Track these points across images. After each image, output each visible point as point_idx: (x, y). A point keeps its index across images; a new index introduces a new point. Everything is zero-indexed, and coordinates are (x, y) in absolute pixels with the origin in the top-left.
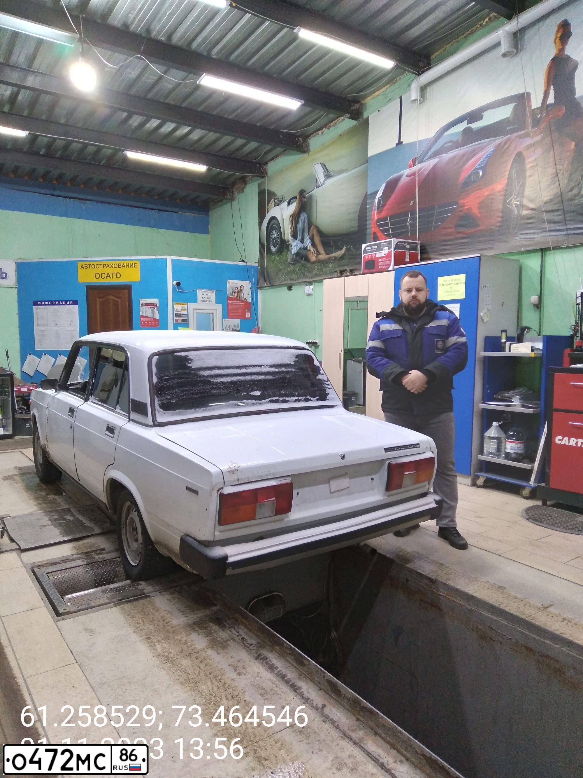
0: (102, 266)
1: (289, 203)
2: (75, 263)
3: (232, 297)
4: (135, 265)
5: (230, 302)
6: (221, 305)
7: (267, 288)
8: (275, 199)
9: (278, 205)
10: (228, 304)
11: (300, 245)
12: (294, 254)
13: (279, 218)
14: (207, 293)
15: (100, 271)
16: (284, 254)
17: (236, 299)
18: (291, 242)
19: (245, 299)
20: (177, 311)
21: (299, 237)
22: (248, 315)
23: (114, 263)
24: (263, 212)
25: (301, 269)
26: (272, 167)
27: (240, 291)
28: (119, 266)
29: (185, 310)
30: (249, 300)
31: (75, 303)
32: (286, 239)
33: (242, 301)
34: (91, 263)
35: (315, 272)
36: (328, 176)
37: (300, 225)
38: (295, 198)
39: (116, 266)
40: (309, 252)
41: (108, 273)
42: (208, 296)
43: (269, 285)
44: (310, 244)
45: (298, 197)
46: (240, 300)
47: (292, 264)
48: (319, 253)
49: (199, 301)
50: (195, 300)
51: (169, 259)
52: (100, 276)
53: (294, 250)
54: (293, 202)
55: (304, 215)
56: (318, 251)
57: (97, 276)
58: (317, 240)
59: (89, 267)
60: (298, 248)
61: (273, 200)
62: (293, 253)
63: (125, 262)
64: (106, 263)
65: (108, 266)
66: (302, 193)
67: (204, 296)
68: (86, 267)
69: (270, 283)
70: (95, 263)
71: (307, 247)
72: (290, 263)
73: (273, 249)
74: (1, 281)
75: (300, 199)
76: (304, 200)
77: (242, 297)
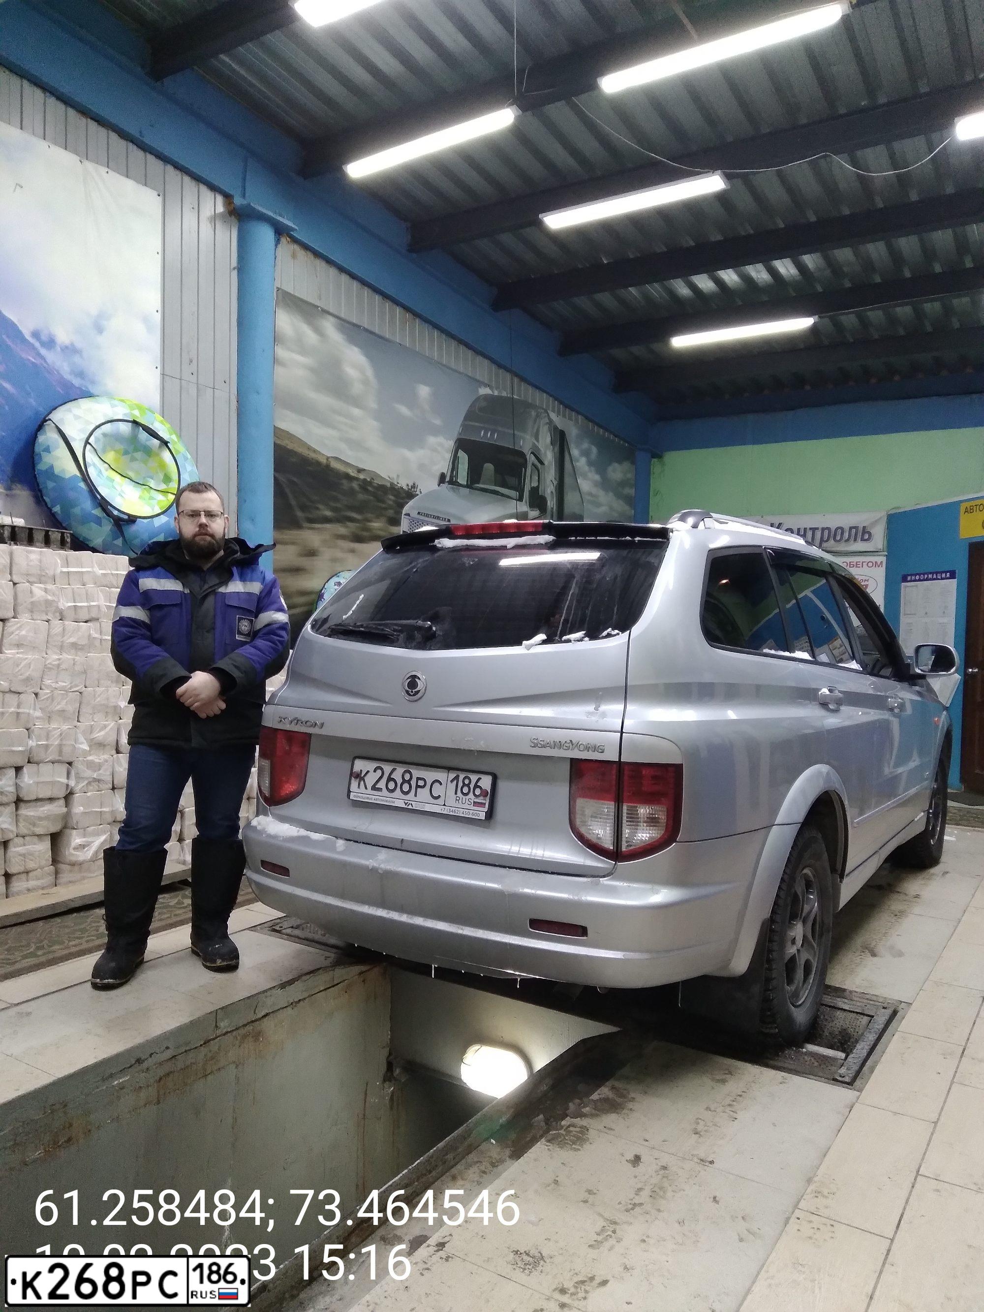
2: (955, 506)
31: (951, 576)
34: (979, 502)
59: (975, 511)
74: (860, 546)
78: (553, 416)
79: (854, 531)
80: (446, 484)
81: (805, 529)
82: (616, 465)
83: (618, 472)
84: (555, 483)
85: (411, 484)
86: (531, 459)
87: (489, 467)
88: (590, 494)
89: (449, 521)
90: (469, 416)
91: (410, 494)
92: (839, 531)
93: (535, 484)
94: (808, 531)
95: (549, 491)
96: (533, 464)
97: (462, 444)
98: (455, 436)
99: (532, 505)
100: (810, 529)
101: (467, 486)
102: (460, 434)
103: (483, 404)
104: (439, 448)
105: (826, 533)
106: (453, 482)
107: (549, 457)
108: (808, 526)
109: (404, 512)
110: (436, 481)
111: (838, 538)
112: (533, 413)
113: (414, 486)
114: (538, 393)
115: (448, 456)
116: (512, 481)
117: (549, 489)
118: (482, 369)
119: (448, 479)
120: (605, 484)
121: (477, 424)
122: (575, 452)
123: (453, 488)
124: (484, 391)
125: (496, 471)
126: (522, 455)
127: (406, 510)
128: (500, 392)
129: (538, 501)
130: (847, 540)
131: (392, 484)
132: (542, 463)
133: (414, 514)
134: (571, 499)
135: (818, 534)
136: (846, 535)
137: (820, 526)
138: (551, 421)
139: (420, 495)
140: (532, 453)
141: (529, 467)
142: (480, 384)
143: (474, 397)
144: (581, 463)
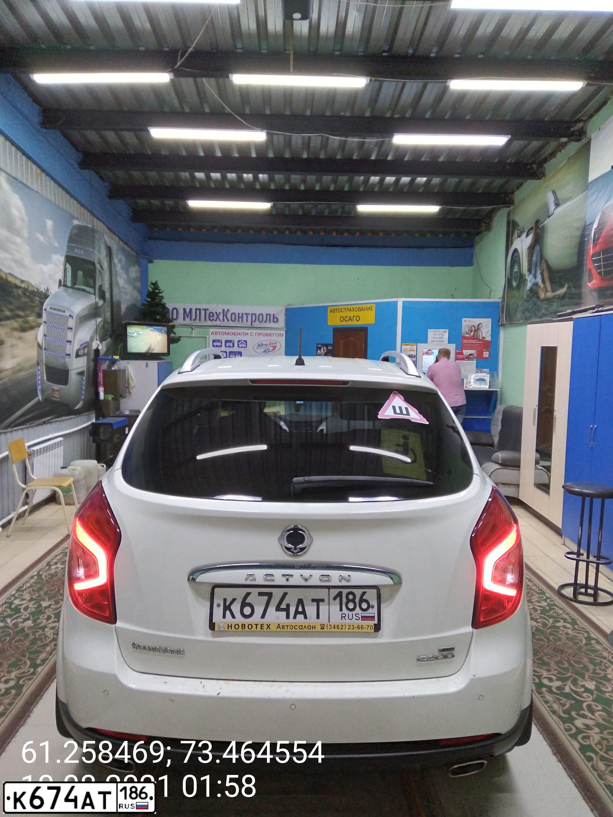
0: (346, 309)
1: (527, 236)
2: (325, 308)
3: (467, 336)
4: (370, 309)
6: (454, 345)
7: (508, 326)
8: (518, 230)
9: (519, 237)
10: (463, 344)
11: (533, 281)
12: (528, 290)
13: (520, 250)
14: (439, 333)
15: (344, 314)
16: (522, 289)
17: (473, 338)
18: (527, 277)
19: (484, 338)
21: (533, 272)
22: (486, 354)
23: (356, 306)
24: (509, 243)
25: (532, 308)
26: (518, 196)
27: (478, 329)
28: (360, 309)
29: (413, 351)
30: (489, 338)
32: (524, 272)
33: (479, 340)
34: (338, 307)
35: (543, 311)
36: (557, 205)
37: (534, 258)
38: (532, 229)
39: (356, 310)
40: (539, 289)
41: (350, 317)
42: (440, 336)
43: (509, 323)
44: (541, 280)
45: (534, 228)
47: (527, 301)
48: (547, 291)
49: (429, 340)
50: (425, 340)
51: (400, 302)
52: (344, 319)
53: (529, 285)
54: (531, 234)
55: (537, 248)
56: (546, 288)
57: (342, 319)
58: (546, 275)
59: (336, 311)
60: (532, 284)
61: (516, 231)
62: (528, 288)
63: (364, 306)
64: (349, 307)
65: (350, 310)
66: (537, 222)
67: (437, 336)
68: (332, 311)
69: (510, 321)
70: (341, 307)
71: (538, 283)
72: (525, 300)
73: (514, 284)
74: (273, 325)
75: (536, 229)
76: (538, 231)
77: (480, 336)
78: (106, 237)
79: (268, 316)
80: (62, 287)
81: (242, 314)
82: (132, 267)
83: (134, 272)
84: (109, 281)
85: (46, 288)
86: (98, 266)
87: (80, 273)
88: (124, 288)
89: (64, 312)
90: (71, 240)
91: (46, 297)
92: (261, 316)
93: (100, 284)
94: (244, 314)
96: (100, 271)
97: (69, 259)
98: (64, 254)
99: (99, 298)
101: (72, 287)
102: (67, 252)
103: (76, 231)
104: (58, 263)
105: (254, 316)
106: (65, 286)
107: (105, 265)
108: (244, 312)
109: (43, 309)
110: (57, 285)
111: (261, 320)
112: (98, 236)
113: (48, 290)
114: (99, 222)
115: (62, 267)
116: (91, 282)
117: (106, 287)
118: (72, 206)
119: (62, 284)
120: (130, 281)
121: (73, 245)
122: (116, 261)
123: (65, 289)
124: (76, 222)
125: (85, 276)
126: (93, 264)
127: (45, 306)
128: (83, 223)
129: (102, 296)
130: (266, 322)
131: (37, 289)
132: (102, 269)
133: (48, 309)
134: (115, 291)
135: (250, 317)
136: (265, 319)
137: (251, 312)
138: (105, 241)
139: (51, 295)
140: (99, 263)
141: (97, 272)
142: (73, 217)
143: (71, 227)
144: (118, 267)
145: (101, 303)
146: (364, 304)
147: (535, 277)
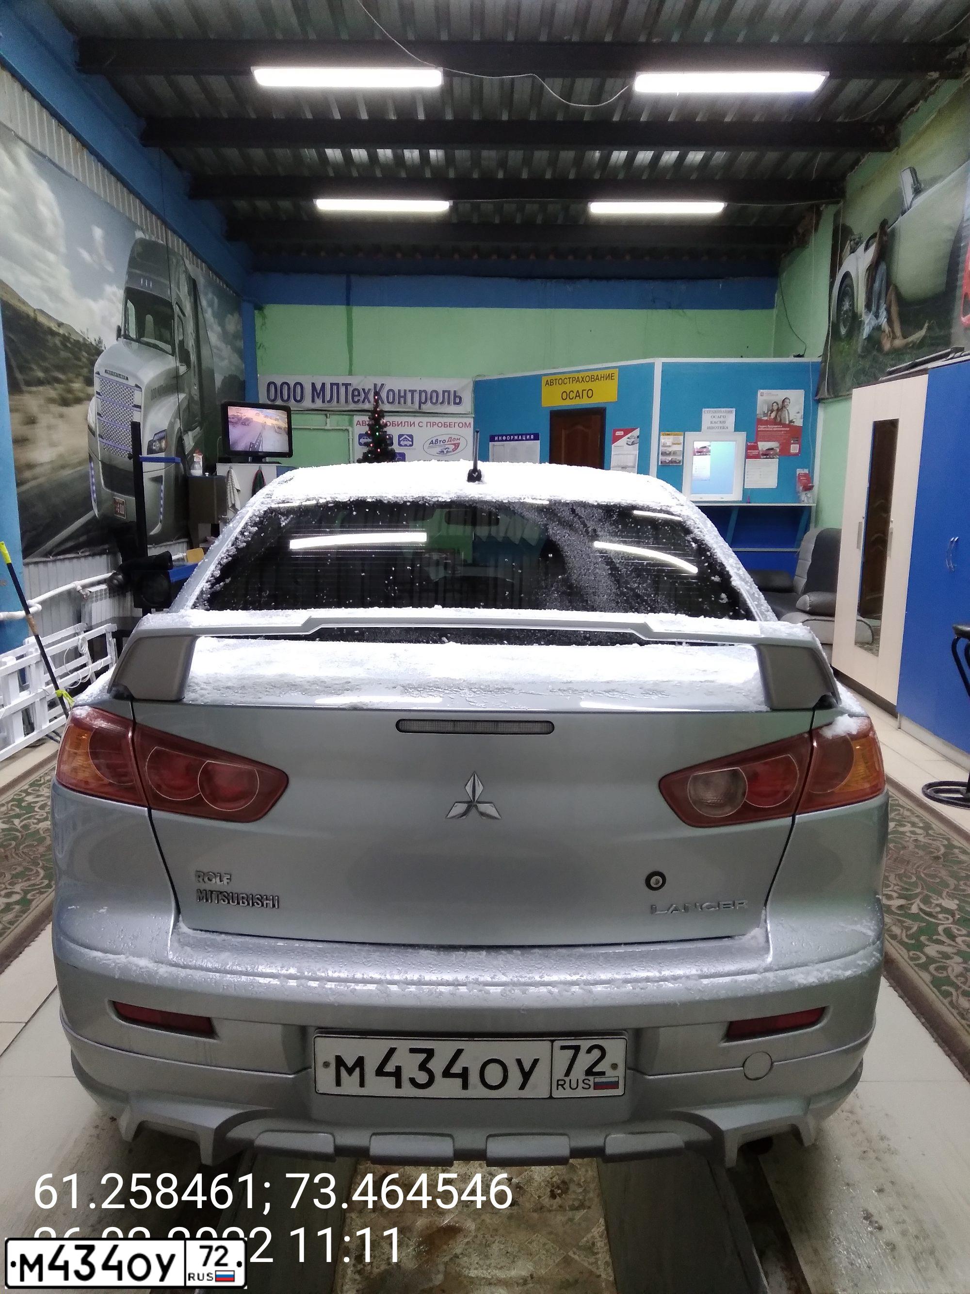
0: (571, 380)
2: (540, 376)
3: (766, 418)
4: (610, 377)
5: (762, 428)
6: (744, 434)
7: (830, 400)
8: (851, 241)
9: (853, 252)
10: (757, 432)
11: (874, 322)
12: (865, 339)
13: (853, 275)
14: (720, 415)
15: (568, 387)
16: (855, 339)
17: (775, 422)
18: (864, 318)
19: (791, 422)
20: (664, 446)
21: (874, 308)
22: (794, 448)
23: (587, 374)
24: (836, 263)
25: (871, 367)
27: (782, 407)
28: (593, 379)
29: (679, 444)
31: (536, 438)
33: (784, 425)
34: (558, 377)
36: (918, 191)
37: (877, 285)
38: (874, 236)
39: (588, 379)
40: (883, 335)
41: (578, 391)
42: (722, 419)
43: (832, 396)
44: (885, 320)
45: (878, 235)
46: (780, 423)
47: (863, 357)
48: (894, 337)
49: (704, 427)
50: (697, 428)
51: (658, 363)
52: (568, 396)
53: (866, 331)
56: (893, 332)
57: (564, 396)
58: (894, 311)
59: (554, 382)
60: (871, 329)
61: (848, 242)
62: (865, 336)
63: (599, 373)
64: (576, 375)
65: (578, 381)
66: (884, 224)
67: (714, 420)
68: (550, 383)
69: (834, 393)
70: (563, 376)
71: (880, 326)
73: (843, 331)
74: (453, 409)
75: (881, 238)
76: (885, 238)
77: (785, 418)
78: (187, 262)
79: (446, 394)
80: (122, 338)
81: (405, 391)
82: (229, 316)
83: (233, 323)
84: (194, 335)
85: (97, 339)
86: (176, 309)
87: (149, 318)
88: (217, 348)
89: (127, 379)
90: (133, 263)
91: (98, 352)
92: (434, 395)
93: (181, 338)
94: (408, 392)
95: (190, 345)
96: (179, 317)
97: (131, 294)
98: (124, 285)
99: (181, 361)
100: (410, 391)
101: (137, 340)
102: (127, 282)
103: (139, 249)
105: (423, 395)
106: (127, 337)
107: (188, 308)
108: (408, 388)
109: (95, 372)
110: (115, 335)
111: (434, 401)
112: (174, 261)
113: (100, 342)
114: (175, 237)
115: (121, 307)
116: (167, 335)
117: (190, 343)
118: (135, 210)
119: (122, 333)
120: (225, 336)
121: (138, 272)
122: (204, 303)
123: (127, 343)
124: (139, 235)
125: (156, 323)
126: (170, 305)
127: (96, 368)
128: (150, 237)
129: (184, 358)
130: (442, 403)
131: (84, 339)
132: (184, 315)
133: (103, 373)
134: (205, 352)
135: (417, 396)
136: (440, 399)
137: (418, 388)
138: (186, 271)
139: (105, 351)
140: (177, 303)
141: (176, 318)
142: (136, 227)
143: (133, 242)
144: (209, 315)
145: (183, 369)
146: (600, 369)
147: (877, 316)
